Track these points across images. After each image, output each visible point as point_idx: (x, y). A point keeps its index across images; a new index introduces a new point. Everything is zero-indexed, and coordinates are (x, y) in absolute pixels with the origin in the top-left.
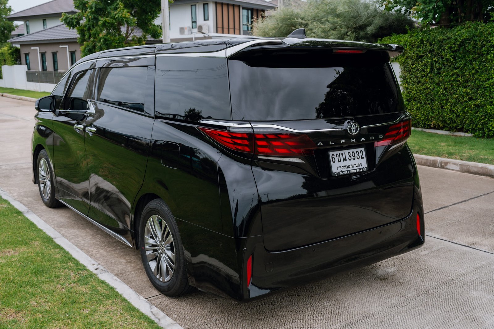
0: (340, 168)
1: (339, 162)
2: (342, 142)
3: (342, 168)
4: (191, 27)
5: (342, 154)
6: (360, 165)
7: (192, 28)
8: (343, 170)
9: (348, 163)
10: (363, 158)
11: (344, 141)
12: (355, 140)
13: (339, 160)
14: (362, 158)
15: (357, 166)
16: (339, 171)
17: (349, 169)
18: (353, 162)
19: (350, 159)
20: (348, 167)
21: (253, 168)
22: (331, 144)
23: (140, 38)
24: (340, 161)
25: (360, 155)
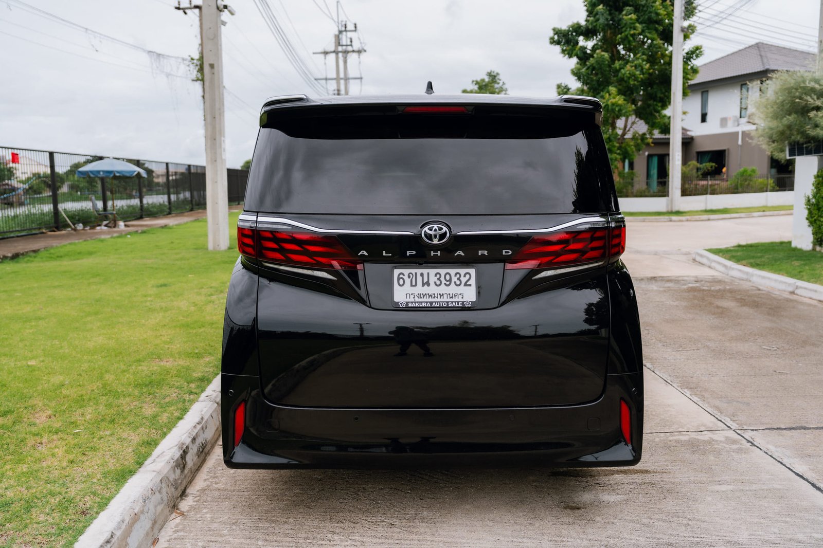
0: (412, 296)
1: (412, 285)
2: (408, 253)
3: (416, 297)
4: (738, 115)
5: (422, 275)
6: (461, 296)
7: (741, 117)
8: (417, 299)
9: (432, 289)
10: (470, 285)
11: (414, 253)
12: (439, 253)
13: (414, 284)
14: (466, 285)
15: (452, 297)
16: (408, 300)
17: (431, 300)
18: (443, 289)
19: (438, 283)
20: (431, 296)
21: (261, 279)
22: (384, 254)
23: (644, 134)
24: (416, 285)
25: (464, 280)
